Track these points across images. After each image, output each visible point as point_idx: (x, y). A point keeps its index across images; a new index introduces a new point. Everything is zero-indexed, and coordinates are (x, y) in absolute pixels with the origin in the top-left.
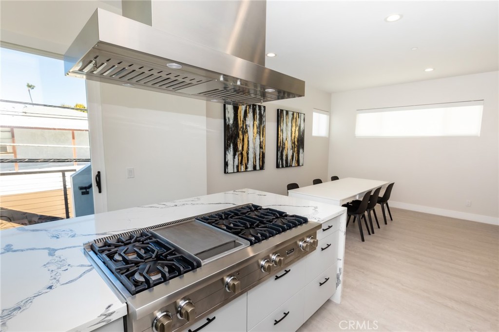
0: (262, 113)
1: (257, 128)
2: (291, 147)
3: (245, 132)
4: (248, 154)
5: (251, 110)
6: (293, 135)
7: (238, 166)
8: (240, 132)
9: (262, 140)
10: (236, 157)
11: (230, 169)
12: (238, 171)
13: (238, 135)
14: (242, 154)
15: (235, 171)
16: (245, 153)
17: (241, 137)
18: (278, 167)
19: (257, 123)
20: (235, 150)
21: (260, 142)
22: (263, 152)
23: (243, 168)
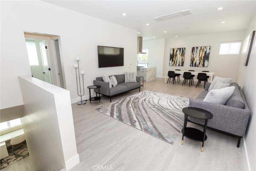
0: (184, 50)
1: (181, 54)
2: (198, 59)
3: (176, 56)
4: (177, 61)
5: (179, 50)
6: (201, 55)
7: (173, 65)
8: (175, 56)
9: (183, 58)
10: (173, 62)
11: (171, 65)
12: (173, 66)
13: (174, 57)
14: (175, 61)
15: (172, 65)
16: (176, 61)
17: (175, 57)
18: (190, 66)
19: (181, 53)
20: (173, 60)
21: (182, 58)
22: (183, 61)
23: (175, 65)
